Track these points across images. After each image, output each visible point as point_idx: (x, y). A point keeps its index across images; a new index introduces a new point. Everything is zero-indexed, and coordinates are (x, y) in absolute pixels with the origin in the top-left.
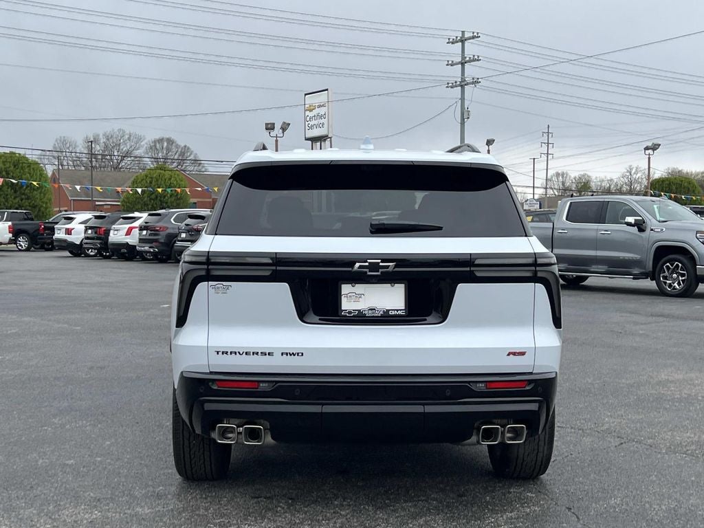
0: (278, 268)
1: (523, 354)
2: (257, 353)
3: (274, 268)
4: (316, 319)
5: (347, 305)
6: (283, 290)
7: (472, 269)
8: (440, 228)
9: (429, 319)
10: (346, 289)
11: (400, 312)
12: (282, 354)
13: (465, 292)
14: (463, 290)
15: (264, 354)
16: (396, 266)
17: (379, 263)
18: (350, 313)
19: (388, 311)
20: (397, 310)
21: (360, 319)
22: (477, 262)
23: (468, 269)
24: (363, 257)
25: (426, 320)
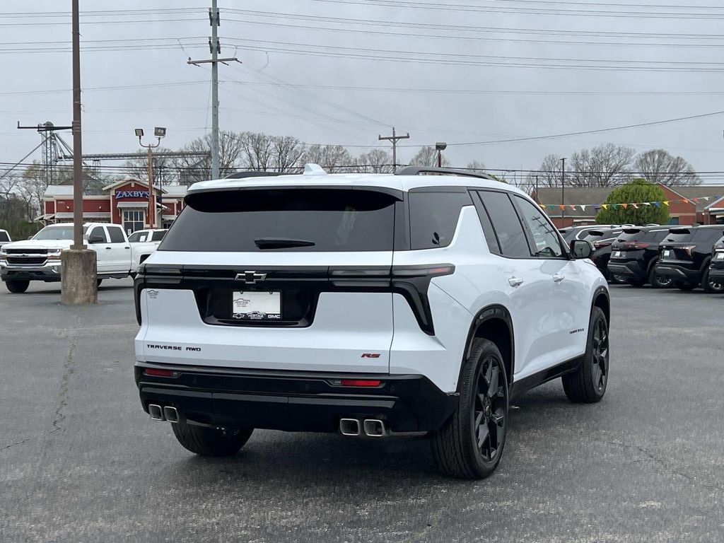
0: (185, 278)
1: (377, 356)
2: (171, 348)
3: (182, 277)
4: (216, 321)
5: (238, 309)
6: (189, 295)
7: (330, 279)
8: (313, 244)
9: (300, 323)
10: (237, 295)
11: (276, 316)
12: (187, 349)
13: (326, 300)
14: (325, 298)
15: (175, 348)
16: (267, 277)
17: (253, 274)
18: (239, 316)
19: (267, 315)
20: (274, 315)
21: (246, 321)
22: (335, 273)
23: (327, 279)
24: (242, 269)
25: (297, 323)
